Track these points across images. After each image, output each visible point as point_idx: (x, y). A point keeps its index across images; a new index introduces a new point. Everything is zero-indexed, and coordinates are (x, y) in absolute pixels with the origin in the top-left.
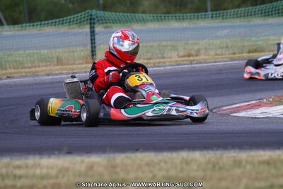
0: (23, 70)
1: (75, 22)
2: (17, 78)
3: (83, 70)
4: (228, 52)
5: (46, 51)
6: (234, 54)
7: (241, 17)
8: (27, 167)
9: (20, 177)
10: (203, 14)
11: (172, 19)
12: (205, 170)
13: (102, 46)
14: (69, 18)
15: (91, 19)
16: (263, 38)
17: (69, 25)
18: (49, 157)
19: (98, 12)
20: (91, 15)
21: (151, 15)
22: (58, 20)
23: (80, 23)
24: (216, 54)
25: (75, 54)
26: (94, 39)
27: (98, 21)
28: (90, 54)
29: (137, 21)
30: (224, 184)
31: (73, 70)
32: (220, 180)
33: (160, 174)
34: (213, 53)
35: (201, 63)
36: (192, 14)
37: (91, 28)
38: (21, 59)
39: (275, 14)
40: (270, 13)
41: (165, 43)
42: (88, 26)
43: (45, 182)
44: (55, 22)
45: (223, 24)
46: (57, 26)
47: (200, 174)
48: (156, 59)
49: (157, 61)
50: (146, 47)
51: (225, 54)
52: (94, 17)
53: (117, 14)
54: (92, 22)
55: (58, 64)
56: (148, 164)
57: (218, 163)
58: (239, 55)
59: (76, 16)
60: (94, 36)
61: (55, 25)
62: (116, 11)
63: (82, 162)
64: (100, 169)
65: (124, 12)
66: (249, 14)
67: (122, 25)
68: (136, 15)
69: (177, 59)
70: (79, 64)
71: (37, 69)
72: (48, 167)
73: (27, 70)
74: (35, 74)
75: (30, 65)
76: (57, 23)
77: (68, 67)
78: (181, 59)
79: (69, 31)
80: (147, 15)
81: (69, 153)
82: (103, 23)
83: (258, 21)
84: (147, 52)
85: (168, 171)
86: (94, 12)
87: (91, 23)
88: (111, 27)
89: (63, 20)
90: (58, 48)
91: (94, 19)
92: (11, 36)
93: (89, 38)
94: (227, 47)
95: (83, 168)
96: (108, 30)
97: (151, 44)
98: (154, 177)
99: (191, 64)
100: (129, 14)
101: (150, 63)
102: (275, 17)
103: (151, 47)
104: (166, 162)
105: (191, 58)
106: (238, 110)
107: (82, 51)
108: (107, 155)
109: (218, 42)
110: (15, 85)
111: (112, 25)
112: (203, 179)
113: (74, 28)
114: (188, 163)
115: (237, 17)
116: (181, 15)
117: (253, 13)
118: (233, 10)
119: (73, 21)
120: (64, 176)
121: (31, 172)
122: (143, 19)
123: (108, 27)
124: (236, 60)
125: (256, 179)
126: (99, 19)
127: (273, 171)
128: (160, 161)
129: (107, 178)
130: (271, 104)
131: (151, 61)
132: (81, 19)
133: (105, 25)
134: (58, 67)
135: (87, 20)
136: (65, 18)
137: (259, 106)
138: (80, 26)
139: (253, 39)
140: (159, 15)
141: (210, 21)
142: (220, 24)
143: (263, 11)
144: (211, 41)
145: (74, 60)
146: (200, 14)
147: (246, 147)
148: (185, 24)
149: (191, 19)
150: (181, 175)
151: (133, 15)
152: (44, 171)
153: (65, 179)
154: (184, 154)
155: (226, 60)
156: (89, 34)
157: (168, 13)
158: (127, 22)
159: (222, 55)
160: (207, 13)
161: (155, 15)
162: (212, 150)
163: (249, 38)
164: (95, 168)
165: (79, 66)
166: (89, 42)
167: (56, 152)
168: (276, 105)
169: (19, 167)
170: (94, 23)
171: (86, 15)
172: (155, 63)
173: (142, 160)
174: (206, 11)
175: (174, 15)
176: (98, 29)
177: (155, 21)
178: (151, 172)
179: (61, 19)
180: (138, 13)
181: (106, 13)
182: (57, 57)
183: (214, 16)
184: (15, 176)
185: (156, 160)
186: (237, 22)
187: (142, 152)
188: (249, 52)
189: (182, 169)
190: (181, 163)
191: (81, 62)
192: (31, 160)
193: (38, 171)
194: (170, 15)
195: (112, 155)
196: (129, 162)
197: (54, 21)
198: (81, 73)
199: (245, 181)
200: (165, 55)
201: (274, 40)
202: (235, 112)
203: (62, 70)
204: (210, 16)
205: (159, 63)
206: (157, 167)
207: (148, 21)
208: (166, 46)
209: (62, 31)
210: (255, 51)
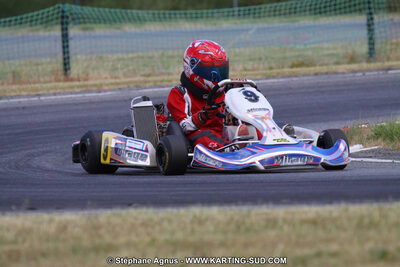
1: (39, 21)
3: (52, 92)
4: (261, 66)
6: (271, 68)
7: (280, 15)
10: (226, 10)
11: (181, 18)
12: (225, 233)
13: (79, 57)
14: (30, 14)
15: (63, 17)
16: (313, 46)
17: (31, 26)
19: (73, 6)
20: (63, 12)
21: (151, 12)
22: (14, 18)
23: (46, 22)
24: (245, 70)
25: (40, 68)
26: (68, 46)
27: (73, 19)
29: (129, 20)
30: (252, 251)
31: (37, 90)
32: (246, 245)
33: (162, 238)
34: (241, 67)
36: (210, 11)
37: (63, 30)
39: (330, 11)
40: (323, 10)
41: (170, 53)
44: (10, 21)
45: (255, 26)
46: (12, 27)
47: (219, 237)
48: (157, 75)
49: (159, 78)
50: (142, 57)
51: (258, 69)
52: (67, 14)
53: (101, 9)
54: (64, 21)
55: (14, 83)
56: (144, 224)
57: (244, 222)
58: (279, 71)
59: (41, 12)
60: (67, 41)
61: (9, 26)
62: (99, 6)
63: (51, 221)
64: (77, 231)
65: (111, 7)
66: (293, 10)
67: (108, 25)
68: (129, 11)
70: (45, 82)
76: (13, 23)
77: (29, 86)
79: (31, 34)
80: (145, 12)
81: (32, 208)
82: (80, 23)
83: (306, 21)
84: (145, 65)
85: (173, 233)
86: (67, 7)
87: (62, 23)
88: (92, 29)
89: (21, 19)
90: (13, 58)
91: (67, 17)
93: (59, 44)
94: (260, 59)
95: (52, 229)
96: (87, 33)
97: (150, 54)
98: (153, 242)
100: (118, 10)
101: (149, 82)
102: (330, 15)
103: (151, 58)
104: (170, 221)
107: (50, 63)
108: (86, 212)
109: (247, 51)
111: (94, 25)
112: (223, 244)
113: (37, 30)
114: (201, 222)
115: (275, 15)
116: (194, 11)
117: (298, 9)
118: (268, 6)
119: (37, 20)
120: (24, 241)
122: (138, 17)
123: (87, 29)
124: (274, 77)
125: (297, 244)
126: (75, 16)
127: (321, 233)
128: (162, 220)
129: (86, 243)
131: (150, 79)
132: (48, 17)
133: (83, 26)
134: (14, 87)
135: (57, 18)
136: (25, 16)
138: (46, 27)
139: (298, 47)
140: (162, 12)
142: (250, 26)
143: (313, 7)
144: (237, 50)
145: (39, 76)
146: (221, 10)
147: (284, 201)
148: (200, 26)
149: (207, 17)
150: (192, 239)
151: (123, 11)
153: (27, 245)
154: (196, 211)
155: (258, 77)
156: (60, 38)
157: (175, 9)
158: (115, 21)
159: (253, 70)
160: (231, 9)
161: (156, 12)
163: (291, 45)
164: (69, 229)
165: (44, 85)
166: (61, 50)
167: (14, 207)
170: (67, 23)
171: (56, 11)
172: (155, 82)
173: (136, 219)
174: (231, 6)
175: (182, 12)
176: (73, 31)
177: (155, 20)
178: (148, 234)
179: (19, 17)
180: (131, 8)
181: (84, 8)
182: (14, 73)
183: (242, 13)
185: (156, 219)
186: (276, 23)
187: (136, 207)
188: (292, 67)
189: (193, 231)
190: (192, 222)
191: (47, 78)
194: (177, 12)
195: (94, 212)
196: (116, 220)
197: (8, 19)
198: (49, 95)
199: (281, 247)
200: (171, 70)
201: (328, 49)
203: (20, 90)
204: (236, 13)
205: (162, 81)
206: (157, 228)
207: (145, 20)
208: (172, 57)
209: (20, 34)
210: (301, 65)
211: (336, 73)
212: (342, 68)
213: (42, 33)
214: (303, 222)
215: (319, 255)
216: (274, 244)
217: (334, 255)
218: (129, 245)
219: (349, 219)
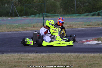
0: (24, 29)
2: (22, 31)
5: (30, 24)
6: (83, 26)
8: (25, 56)
9: (23, 59)
12: (75, 59)
14: (37, 15)
15: (43, 15)
16: (91, 22)
17: (37, 17)
18: (31, 54)
21: (60, 15)
23: (40, 16)
24: (78, 26)
25: (38, 25)
26: (44, 21)
27: (45, 16)
28: (43, 25)
29: (56, 16)
30: (80, 63)
32: (79, 61)
33: (63, 59)
34: (77, 26)
35: (74, 28)
38: (23, 26)
42: (42, 17)
43: (30, 61)
45: (80, 18)
46: (33, 17)
47: (74, 59)
53: (50, 14)
55: (33, 28)
57: (79, 57)
59: (39, 14)
63: (40, 55)
64: (46, 57)
65: (52, 14)
66: (87, 15)
67: (52, 17)
69: (67, 27)
71: (28, 29)
72: (31, 56)
73: (25, 29)
74: (27, 30)
75: (26, 28)
78: (68, 27)
81: (37, 53)
83: (90, 17)
85: (65, 59)
86: (44, 13)
89: (35, 16)
90: (34, 23)
92: (20, 20)
93: (42, 20)
94: (81, 24)
99: (71, 28)
104: (64, 56)
105: (71, 27)
106: (84, 42)
107: (40, 24)
109: (78, 23)
110: (22, 33)
114: (70, 56)
116: (68, 15)
118: (83, 14)
120: (35, 59)
121: (26, 58)
122: (58, 16)
123: (48, 18)
124: (84, 28)
125: (89, 61)
127: (94, 59)
128: (63, 56)
129: (47, 60)
130: (93, 41)
133: (47, 17)
134: (33, 29)
137: (90, 41)
140: (62, 15)
141: (76, 17)
142: (79, 18)
144: (76, 22)
145: (38, 27)
146: (73, 15)
148: (69, 17)
149: (71, 16)
150: (68, 60)
151: (55, 14)
152: (30, 57)
154: (69, 54)
162: (77, 53)
163: (87, 22)
164: (44, 57)
166: (42, 22)
168: (95, 41)
169: (23, 56)
173: (57, 55)
174: (75, 14)
176: (45, 18)
178: (60, 59)
181: (47, 14)
182: (33, 26)
183: (77, 15)
184: (22, 59)
185: (61, 55)
186: (84, 17)
187: (57, 53)
188: (87, 26)
189: (69, 58)
190: (68, 56)
192: (26, 54)
193: (28, 58)
194: (65, 15)
195: (49, 54)
196: (54, 56)
201: (94, 23)
202: (83, 42)
203: (35, 29)
206: (62, 57)
209: (35, 18)
210: (89, 25)
211: (95, 27)
212: (97, 26)
213: (39, 18)
214: (91, 57)
215: (94, 64)
216: (85, 61)
217: (97, 64)
218: (56, 61)
219: (100, 57)
